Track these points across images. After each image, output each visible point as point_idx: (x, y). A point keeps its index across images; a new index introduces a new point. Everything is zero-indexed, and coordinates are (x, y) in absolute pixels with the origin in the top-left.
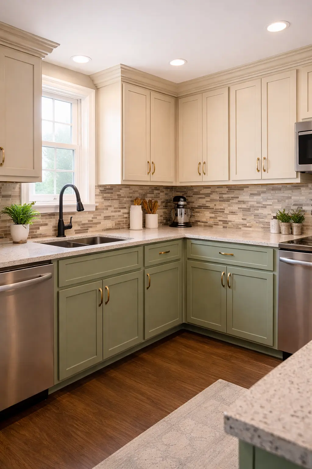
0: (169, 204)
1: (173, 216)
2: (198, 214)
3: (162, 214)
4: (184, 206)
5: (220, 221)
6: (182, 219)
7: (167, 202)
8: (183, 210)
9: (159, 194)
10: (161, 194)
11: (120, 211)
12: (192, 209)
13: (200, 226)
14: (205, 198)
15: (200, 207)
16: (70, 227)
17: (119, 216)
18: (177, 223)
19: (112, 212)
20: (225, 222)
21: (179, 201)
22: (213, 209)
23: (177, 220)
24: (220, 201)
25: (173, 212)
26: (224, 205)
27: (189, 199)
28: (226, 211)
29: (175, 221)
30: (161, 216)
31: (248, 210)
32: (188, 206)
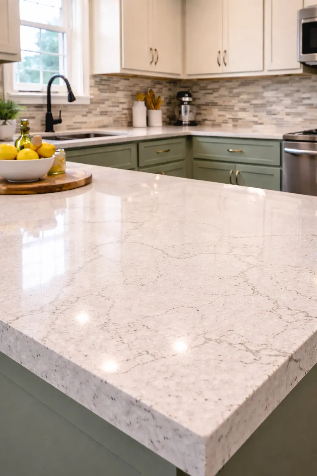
0: (173, 101)
1: (177, 113)
2: (205, 112)
3: (165, 112)
4: (189, 103)
5: (229, 118)
6: (186, 117)
7: (171, 98)
8: (188, 107)
9: (162, 89)
10: (164, 89)
11: (118, 106)
12: (199, 106)
13: (208, 125)
14: (212, 94)
15: (207, 104)
16: (60, 121)
17: (118, 112)
18: (182, 122)
19: (110, 106)
20: (235, 120)
21: (184, 96)
22: (221, 105)
23: (181, 118)
24: (230, 97)
25: (177, 108)
26: (234, 101)
27: (195, 95)
28: (236, 108)
29: (180, 119)
30: (164, 114)
31: (263, 106)
32: (193, 103)
